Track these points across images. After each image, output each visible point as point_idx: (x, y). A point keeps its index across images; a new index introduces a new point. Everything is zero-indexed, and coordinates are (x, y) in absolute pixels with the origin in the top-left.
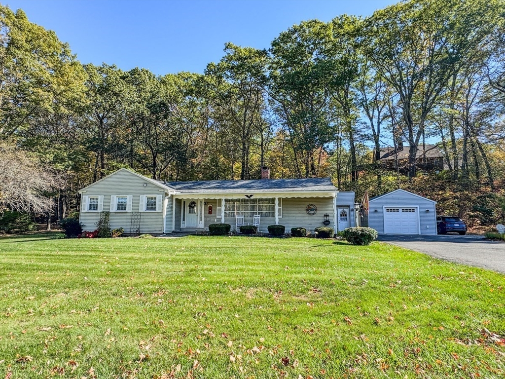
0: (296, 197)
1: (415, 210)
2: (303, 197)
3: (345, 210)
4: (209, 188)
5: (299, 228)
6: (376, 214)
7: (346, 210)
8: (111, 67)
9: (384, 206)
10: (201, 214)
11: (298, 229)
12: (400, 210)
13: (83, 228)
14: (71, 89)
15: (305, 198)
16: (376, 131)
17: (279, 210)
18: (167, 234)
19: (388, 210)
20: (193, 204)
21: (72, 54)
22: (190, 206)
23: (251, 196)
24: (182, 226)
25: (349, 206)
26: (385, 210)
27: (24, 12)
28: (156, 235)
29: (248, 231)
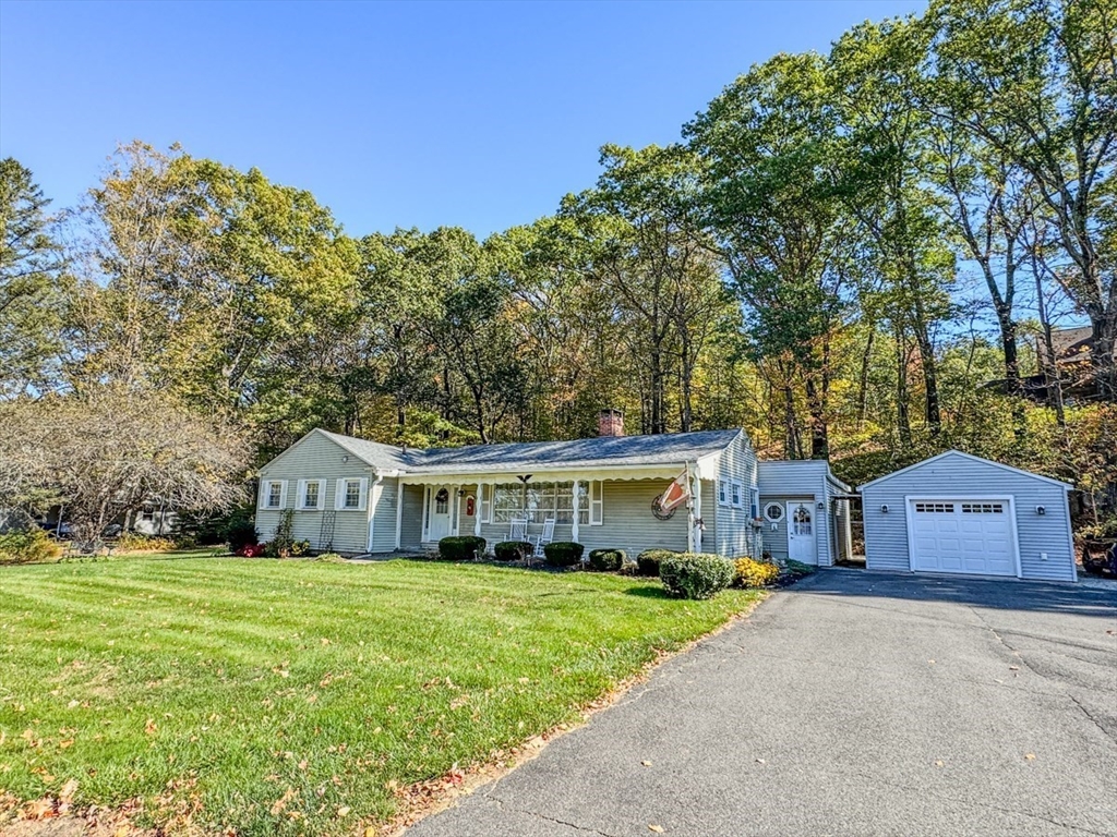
0: (614, 479)
1: (1004, 508)
2: (627, 478)
3: (805, 506)
4: (485, 461)
5: (601, 551)
6: (886, 518)
7: (810, 507)
8: (409, 233)
9: (908, 498)
10: (455, 515)
11: (599, 553)
12: (958, 508)
13: (259, 538)
14: (320, 289)
15: (633, 481)
16: (1002, 290)
17: (596, 507)
18: (373, 554)
19: (920, 508)
20: (443, 495)
21: (336, 224)
22: (438, 499)
23: (528, 477)
24: (424, 539)
25: (812, 497)
26: (911, 509)
27: (259, 170)
28: (349, 555)
29: (508, 555)
